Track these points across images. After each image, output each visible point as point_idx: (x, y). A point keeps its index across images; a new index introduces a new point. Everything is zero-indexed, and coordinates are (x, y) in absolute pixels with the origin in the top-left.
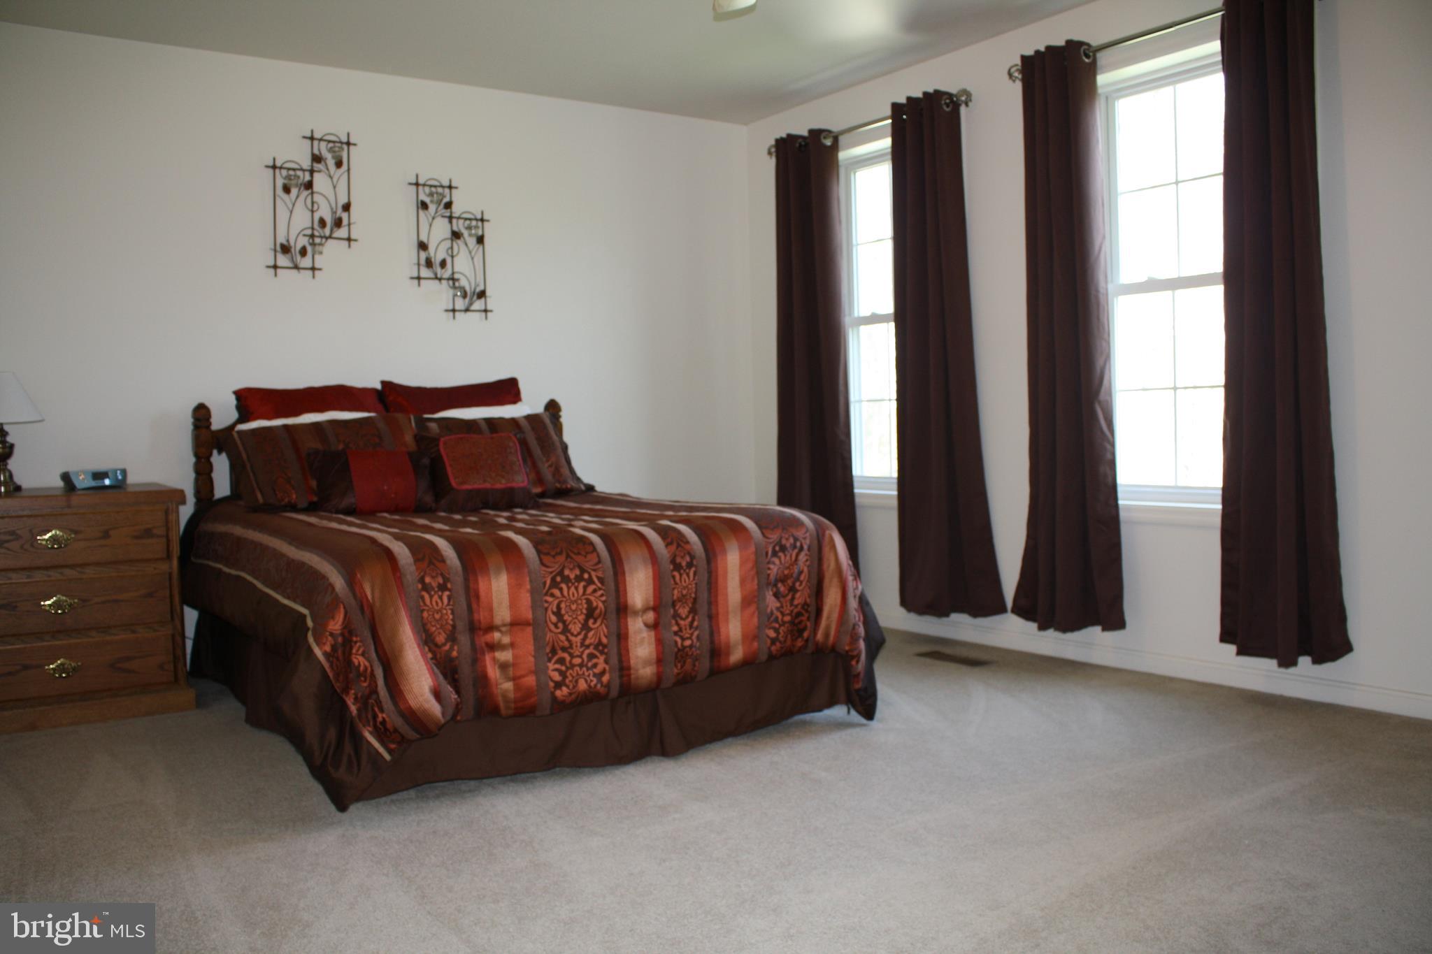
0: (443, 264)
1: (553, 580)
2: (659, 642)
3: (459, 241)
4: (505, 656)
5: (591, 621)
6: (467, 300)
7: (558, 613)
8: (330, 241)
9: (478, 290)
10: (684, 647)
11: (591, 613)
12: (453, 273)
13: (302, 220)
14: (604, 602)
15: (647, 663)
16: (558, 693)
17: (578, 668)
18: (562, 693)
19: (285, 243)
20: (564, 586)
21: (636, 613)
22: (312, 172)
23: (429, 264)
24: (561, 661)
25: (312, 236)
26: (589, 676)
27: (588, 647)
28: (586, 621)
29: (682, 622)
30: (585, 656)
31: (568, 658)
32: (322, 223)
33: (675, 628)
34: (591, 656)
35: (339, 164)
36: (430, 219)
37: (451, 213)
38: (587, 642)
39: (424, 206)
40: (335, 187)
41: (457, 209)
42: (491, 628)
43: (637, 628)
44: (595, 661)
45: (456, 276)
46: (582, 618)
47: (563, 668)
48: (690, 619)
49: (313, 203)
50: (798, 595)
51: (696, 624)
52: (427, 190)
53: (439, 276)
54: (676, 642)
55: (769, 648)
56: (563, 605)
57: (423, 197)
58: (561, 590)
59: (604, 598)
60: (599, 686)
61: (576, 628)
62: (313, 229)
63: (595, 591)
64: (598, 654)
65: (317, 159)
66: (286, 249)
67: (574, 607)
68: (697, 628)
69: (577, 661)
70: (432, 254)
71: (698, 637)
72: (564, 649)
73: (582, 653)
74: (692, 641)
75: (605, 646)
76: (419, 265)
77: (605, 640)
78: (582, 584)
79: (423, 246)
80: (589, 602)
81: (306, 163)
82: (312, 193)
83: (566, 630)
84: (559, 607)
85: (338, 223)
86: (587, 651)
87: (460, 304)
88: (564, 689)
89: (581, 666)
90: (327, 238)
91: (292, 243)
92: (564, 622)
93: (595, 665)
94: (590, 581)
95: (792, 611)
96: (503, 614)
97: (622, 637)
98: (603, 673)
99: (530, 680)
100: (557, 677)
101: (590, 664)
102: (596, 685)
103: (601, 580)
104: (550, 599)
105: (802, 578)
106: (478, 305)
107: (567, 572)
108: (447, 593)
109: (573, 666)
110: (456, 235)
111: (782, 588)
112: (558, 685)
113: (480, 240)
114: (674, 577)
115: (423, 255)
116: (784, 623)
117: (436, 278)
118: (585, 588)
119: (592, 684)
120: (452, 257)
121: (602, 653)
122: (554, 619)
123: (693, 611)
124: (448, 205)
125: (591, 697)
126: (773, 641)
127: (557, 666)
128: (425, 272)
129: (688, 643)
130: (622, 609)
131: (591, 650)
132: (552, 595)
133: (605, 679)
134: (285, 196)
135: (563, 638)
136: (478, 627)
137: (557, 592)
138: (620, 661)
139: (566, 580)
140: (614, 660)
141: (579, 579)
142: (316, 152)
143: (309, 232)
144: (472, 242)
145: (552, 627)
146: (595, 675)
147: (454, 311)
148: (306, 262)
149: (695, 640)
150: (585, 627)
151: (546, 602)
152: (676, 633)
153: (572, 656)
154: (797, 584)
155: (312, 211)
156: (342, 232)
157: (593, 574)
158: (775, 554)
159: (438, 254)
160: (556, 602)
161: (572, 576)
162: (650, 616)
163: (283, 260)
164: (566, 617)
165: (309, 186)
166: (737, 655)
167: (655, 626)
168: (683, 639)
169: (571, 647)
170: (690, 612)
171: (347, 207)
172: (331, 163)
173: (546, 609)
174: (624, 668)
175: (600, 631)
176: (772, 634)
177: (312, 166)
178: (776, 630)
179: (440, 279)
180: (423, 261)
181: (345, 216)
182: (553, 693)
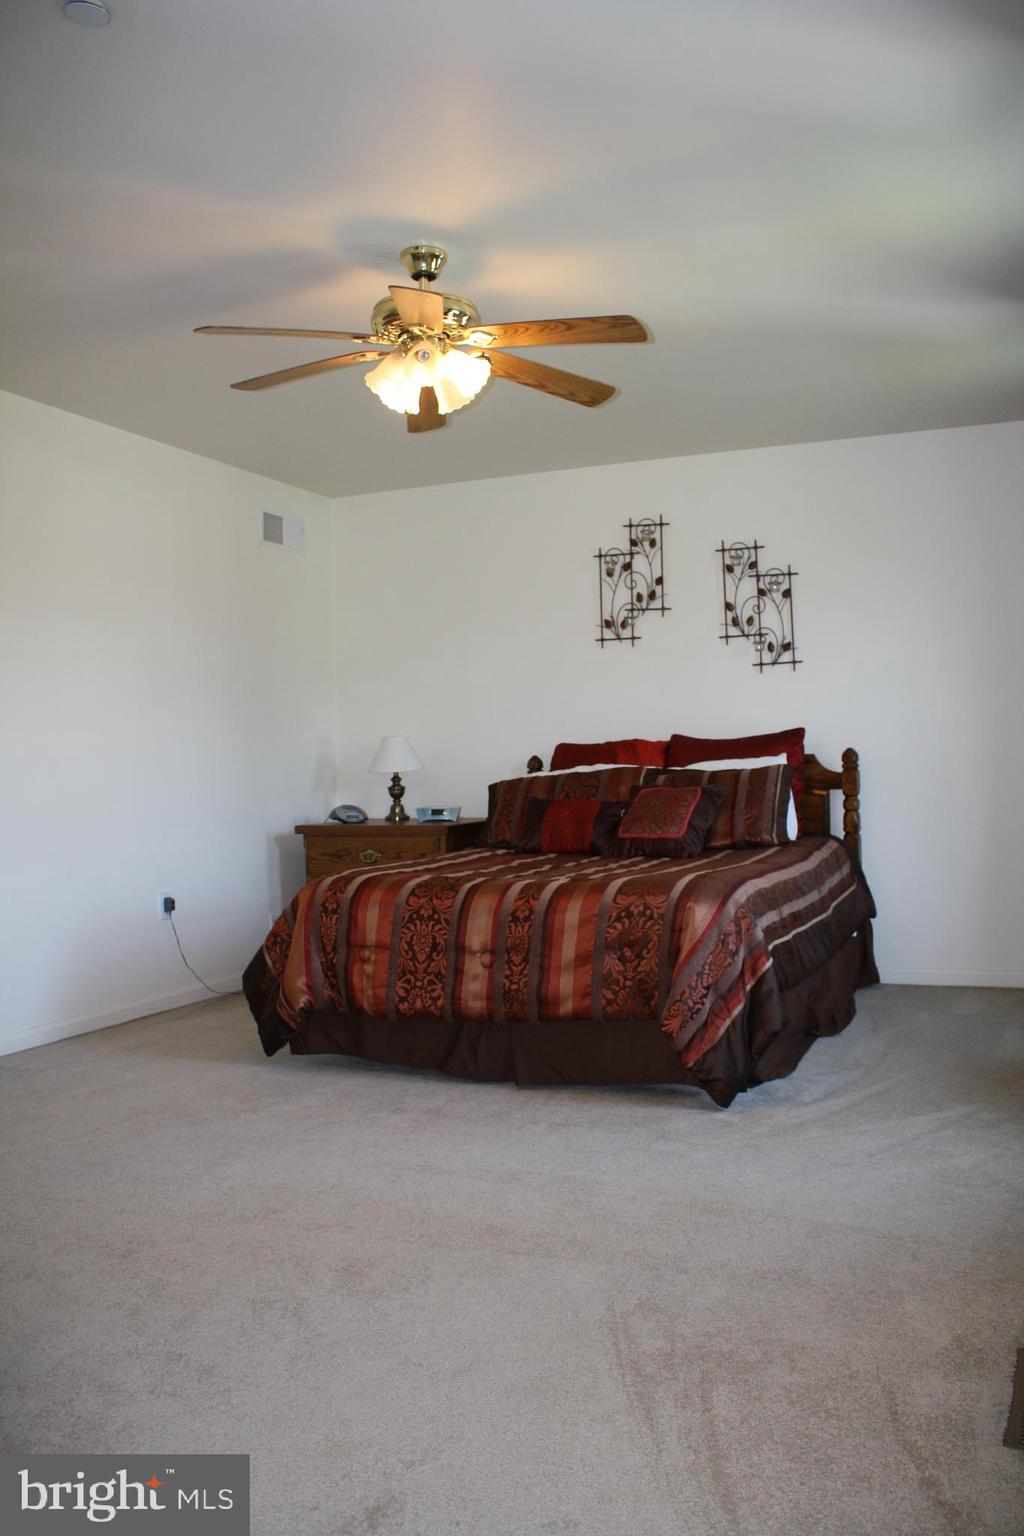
0: (750, 621)
1: (411, 916)
2: (491, 980)
3: (764, 598)
4: (369, 968)
5: (434, 954)
6: (774, 654)
7: (409, 944)
8: (647, 612)
9: (786, 641)
10: (510, 990)
11: (435, 946)
12: (760, 629)
13: (624, 597)
14: (445, 940)
15: (477, 997)
16: (401, 1006)
17: (418, 989)
18: (404, 1006)
19: (609, 619)
20: (418, 922)
21: (473, 953)
22: (632, 554)
23: (735, 622)
24: (408, 981)
25: (632, 610)
26: (425, 997)
27: (429, 974)
28: (431, 952)
29: (515, 969)
30: (425, 981)
31: (413, 980)
32: (640, 598)
33: (508, 973)
34: (431, 982)
35: (653, 543)
36: (737, 581)
37: (757, 571)
38: (429, 970)
39: (729, 569)
40: (650, 565)
41: (762, 569)
42: (364, 947)
43: (475, 966)
44: (434, 987)
45: (763, 631)
46: (427, 950)
47: (409, 988)
48: (522, 967)
49: (632, 581)
50: (643, 963)
51: (525, 972)
52: (733, 553)
53: (746, 633)
54: (504, 984)
55: (604, 1008)
56: (415, 937)
57: (728, 561)
58: (415, 925)
59: (446, 937)
60: (432, 1008)
61: (421, 957)
62: (632, 604)
63: (440, 930)
64: (437, 981)
65: (633, 543)
66: (608, 624)
67: (423, 940)
68: (526, 976)
69: (419, 984)
70: (739, 614)
71: (526, 983)
72: (411, 973)
73: (424, 978)
74: (519, 987)
75: (443, 976)
76: (726, 624)
77: (443, 971)
78: (432, 923)
79: (729, 607)
80: (434, 938)
81: (626, 547)
82: (631, 573)
83: (415, 958)
84: (412, 939)
85: (652, 596)
86: (428, 978)
87: (767, 657)
88: (406, 1004)
89: (421, 988)
90: (643, 610)
91: (615, 616)
92: (413, 951)
93: (434, 990)
94: (438, 922)
95: (634, 977)
96: (371, 937)
97: (459, 972)
98: (439, 998)
99: (382, 992)
100: (402, 993)
101: (429, 989)
102: (429, 1006)
103: (447, 921)
104: (406, 931)
105: (650, 947)
106: (787, 656)
107: (422, 912)
108: (336, 916)
109: (415, 987)
110: (761, 593)
111: (628, 953)
112: (402, 1000)
113: (787, 594)
114: (510, 927)
115: (730, 615)
116: (625, 987)
117: (744, 635)
118: (434, 926)
119: (427, 1005)
120: (759, 613)
121: (441, 981)
122: (406, 947)
123: (526, 960)
124: (753, 565)
125: (423, 1015)
126: (609, 1002)
127: (405, 985)
128: (733, 631)
129: (514, 987)
130: (461, 949)
131: (432, 977)
132: (408, 928)
133: (440, 1002)
134: (608, 579)
135: (411, 963)
136: (353, 944)
137: (413, 928)
138: (454, 990)
139: (421, 918)
140: (448, 990)
141: (430, 918)
142: (634, 537)
143: (629, 607)
144: (778, 596)
145: (404, 953)
146: (431, 998)
147: (761, 664)
148: (626, 633)
149: (522, 987)
150: (430, 958)
151: (403, 933)
152: (507, 977)
153: (416, 980)
154: (645, 952)
155: (632, 589)
156: (657, 604)
157: (442, 916)
158: (619, 919)
159: (745, 612)
160: (411, 934)
161: (426, 915)
162: (487, 958)
163: (608, 634)
164: (415, 948)
165: (627, 567)
166: (567, 1008)
167: (490, 967)
168: (511, 983)
169: (416, 972)
170: (523, 961)
171: (660, 581)
172: (646, 544)
173: (402, 938)
174: (455, 998)
175: (441, 962)
176: (610, 995)
177: (631, 550)
178: (616, 993)
179: (747, 636)
180: (730, 621)
181: (658, 589)
182: (397, 1006)
